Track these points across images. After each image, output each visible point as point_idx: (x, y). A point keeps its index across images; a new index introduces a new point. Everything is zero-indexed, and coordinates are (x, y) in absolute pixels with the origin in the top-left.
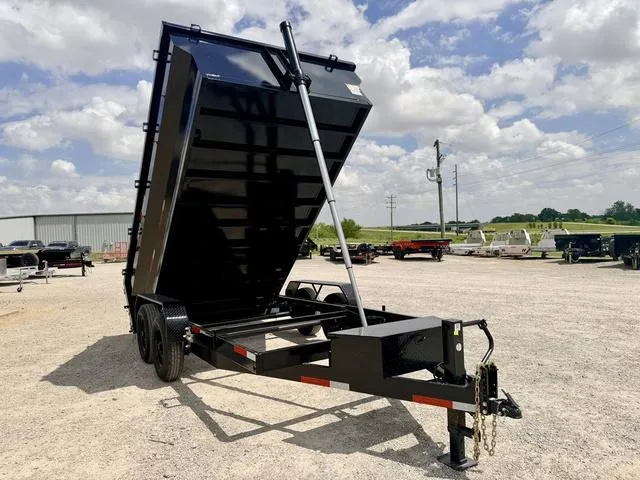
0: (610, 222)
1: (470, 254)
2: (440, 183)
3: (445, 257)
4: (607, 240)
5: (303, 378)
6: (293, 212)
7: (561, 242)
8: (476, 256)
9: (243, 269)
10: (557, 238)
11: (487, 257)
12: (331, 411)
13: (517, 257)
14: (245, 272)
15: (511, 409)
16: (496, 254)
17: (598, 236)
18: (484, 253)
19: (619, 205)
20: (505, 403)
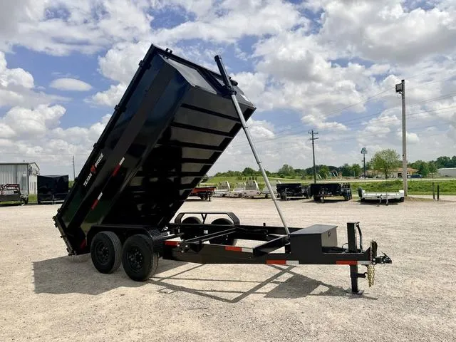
0: (282, 177)
1: (224, 196)
3: (212, 199)
4: (306, 187)
5: (267, 261)
6: (181, 167)
7: (281, 188)
8: (227, 197)
9: (139, 207)
10: (278, 186)
11: (234, 197)
12: (268, 281)
13: (253, 198)
14: (140, 209)
15: (386, 260)
16: (240, 196)
17: (300, 184)
18: (233, 195)
19: (286, 166)
20: (384, 257)
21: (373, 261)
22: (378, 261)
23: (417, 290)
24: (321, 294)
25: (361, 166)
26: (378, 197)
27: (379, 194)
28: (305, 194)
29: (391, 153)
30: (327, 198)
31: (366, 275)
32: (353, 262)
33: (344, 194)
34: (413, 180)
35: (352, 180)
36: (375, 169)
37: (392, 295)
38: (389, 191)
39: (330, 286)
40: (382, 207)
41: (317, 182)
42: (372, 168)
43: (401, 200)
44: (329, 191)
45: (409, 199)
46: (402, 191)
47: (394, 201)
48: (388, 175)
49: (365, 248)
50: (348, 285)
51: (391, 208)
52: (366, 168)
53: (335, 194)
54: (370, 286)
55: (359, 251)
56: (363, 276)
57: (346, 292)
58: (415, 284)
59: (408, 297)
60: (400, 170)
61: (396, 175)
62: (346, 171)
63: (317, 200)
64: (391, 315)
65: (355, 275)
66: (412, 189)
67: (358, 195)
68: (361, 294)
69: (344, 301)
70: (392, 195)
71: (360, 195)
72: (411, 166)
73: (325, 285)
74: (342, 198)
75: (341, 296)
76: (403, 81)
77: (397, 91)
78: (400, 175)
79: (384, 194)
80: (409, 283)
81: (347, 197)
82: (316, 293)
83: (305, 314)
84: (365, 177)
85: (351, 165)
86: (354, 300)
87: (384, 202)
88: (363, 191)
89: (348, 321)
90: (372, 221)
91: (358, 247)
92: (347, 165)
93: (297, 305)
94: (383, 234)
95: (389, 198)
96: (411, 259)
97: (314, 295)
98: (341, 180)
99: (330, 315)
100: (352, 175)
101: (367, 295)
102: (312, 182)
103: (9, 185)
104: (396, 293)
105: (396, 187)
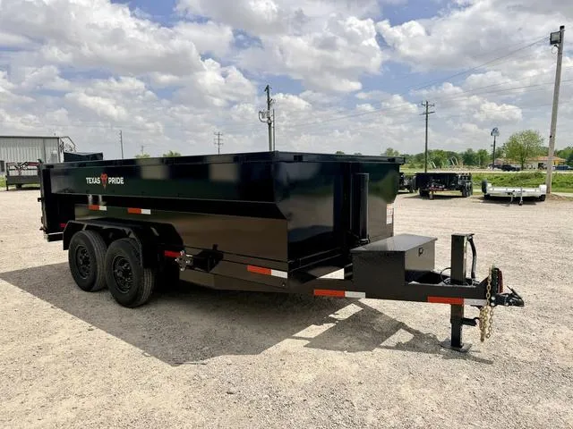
2: (270, 124)
4: (410, 178)
15: (515, 300)
19: (390, 151)
20: (511, 296)
21: (491, 301)
22: (500, 301)
23: (562, 350)
24: (399, 346)
25: (490, 152)
26: (509, 193)
27: (510, 190)
28: (408, 187)
29: (532, 136)
30: (438, 193)
31: (477, 320)
32: (457, 301)
33: (461, 188)
34: (559, 172)
35: (475, 171)
36: (507, 157)
37: (519, 356)
38: (525, 186)
39: (416, 333)
40: (513, 208)
41: (429, 172)
42: (505, 155)
43: (542, 198)
44: (441, 183)
45: (553, 198)
46: (543, 187)
47: (530, 200)
48: (525, 166)
49: (480, 278)
50: (444, 334)
51: (526, 208)
52: (496, 155)
53: (449, 188)
54: (482, 340)
55: (469, 281)
56: (471, 322)
57: (442, 345)
58: (559, 337)
59: (547, 363)
60: (541, 159)
61: (536, 165)
62: (469, 159)
63: (424, 195)
64: (515, 398)
65: (458, 320)
66: (558, 184)
67: (481, 191)
68: (466, 351)
69: (436, 364)
70: (529, 191)
71: (484, 190)
72: (558, 154)
73: (409, 330)
74: (459, 193)
75: (432, 352)
76: (562, 27)
77: (552, 43)
78: (540, 166)
79: (518, 190)
80: (548, 334)
81: (465, 192)
82: (391, 345)
83: (364, 387)
84: (494, 166)
85: (476, 151)
86: (452, 362)
87: (516, 201)
88: (489, 185)
89: (435, 408)
90: (498, 227)
91: (468, 275)
92: (470, 150)
93: (356, 366)
94: (511, 247)
95: (525, 195)
96: (553, 290)
97: (387, 347)
98: (460, 170)
99: (406, 391)
100: (477, 164)
101: (477, 355)
102: (422, 171)
103: (30, 164)
104: (524, 354)
105: (535, 181)
